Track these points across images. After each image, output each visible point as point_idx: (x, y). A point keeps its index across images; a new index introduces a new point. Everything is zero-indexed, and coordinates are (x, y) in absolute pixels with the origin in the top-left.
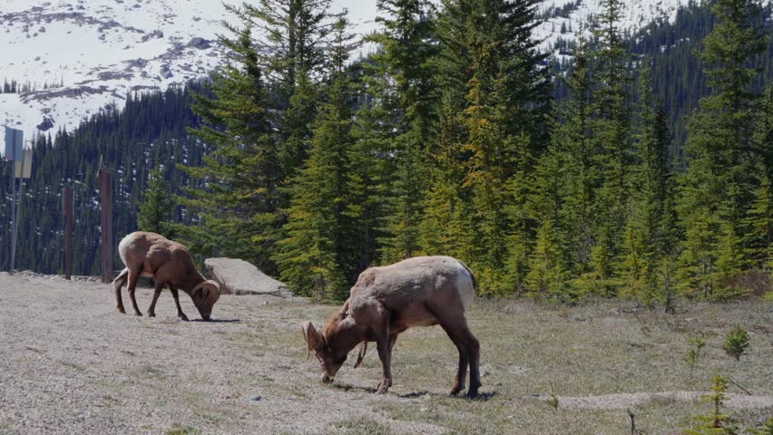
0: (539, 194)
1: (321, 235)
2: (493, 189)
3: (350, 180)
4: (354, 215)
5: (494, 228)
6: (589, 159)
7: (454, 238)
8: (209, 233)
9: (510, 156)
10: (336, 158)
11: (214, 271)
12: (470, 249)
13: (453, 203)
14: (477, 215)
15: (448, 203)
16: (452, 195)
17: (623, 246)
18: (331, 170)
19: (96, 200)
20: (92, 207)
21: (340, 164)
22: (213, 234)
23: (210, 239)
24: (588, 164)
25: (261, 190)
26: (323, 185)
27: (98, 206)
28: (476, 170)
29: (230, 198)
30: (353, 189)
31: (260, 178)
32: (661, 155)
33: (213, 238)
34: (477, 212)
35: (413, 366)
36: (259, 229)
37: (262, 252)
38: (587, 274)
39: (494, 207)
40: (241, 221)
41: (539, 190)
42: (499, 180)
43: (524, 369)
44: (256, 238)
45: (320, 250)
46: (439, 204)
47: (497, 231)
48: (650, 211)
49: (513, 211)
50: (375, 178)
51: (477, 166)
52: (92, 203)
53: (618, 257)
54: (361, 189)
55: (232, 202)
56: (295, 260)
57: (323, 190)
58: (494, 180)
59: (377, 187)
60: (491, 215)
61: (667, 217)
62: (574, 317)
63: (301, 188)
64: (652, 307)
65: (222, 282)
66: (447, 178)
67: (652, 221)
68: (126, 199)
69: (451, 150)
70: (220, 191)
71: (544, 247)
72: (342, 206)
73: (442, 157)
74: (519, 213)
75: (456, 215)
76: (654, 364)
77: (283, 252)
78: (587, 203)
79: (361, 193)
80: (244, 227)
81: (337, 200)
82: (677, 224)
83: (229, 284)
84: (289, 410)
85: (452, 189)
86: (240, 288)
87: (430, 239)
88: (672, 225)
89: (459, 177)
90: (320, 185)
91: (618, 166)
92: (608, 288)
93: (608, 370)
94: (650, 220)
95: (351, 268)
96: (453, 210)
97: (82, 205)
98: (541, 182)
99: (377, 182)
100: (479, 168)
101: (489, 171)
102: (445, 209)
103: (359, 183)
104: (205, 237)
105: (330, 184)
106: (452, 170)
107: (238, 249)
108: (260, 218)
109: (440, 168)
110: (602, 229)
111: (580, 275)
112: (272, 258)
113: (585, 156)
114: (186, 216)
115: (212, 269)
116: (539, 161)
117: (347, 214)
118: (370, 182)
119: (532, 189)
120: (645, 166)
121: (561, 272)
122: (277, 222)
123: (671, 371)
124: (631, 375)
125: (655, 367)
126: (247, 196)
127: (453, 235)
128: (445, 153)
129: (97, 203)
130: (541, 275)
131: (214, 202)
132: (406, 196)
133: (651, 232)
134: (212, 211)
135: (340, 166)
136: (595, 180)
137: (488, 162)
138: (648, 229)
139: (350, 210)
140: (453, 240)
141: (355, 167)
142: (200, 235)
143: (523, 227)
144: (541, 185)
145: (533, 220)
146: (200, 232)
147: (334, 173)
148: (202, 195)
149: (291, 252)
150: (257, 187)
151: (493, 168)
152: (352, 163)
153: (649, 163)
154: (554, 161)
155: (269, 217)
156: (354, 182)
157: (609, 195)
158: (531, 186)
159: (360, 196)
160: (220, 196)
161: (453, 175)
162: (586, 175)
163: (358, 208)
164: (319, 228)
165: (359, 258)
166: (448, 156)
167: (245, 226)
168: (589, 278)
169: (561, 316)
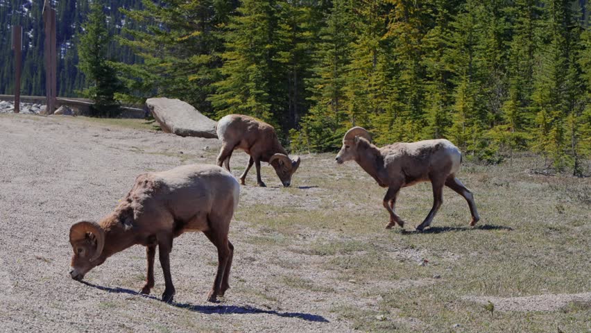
0: (455, 48)
1: (258, 88)
2: (412, 39)
3: (280, 28)
4: (283, 61)
5: (412, 77)
6: (500, 10)
7: (377, 87)
8: (149, 71)
9: (428, 8)
10: (267, 7)
11: (155, 110)
12: (394, 105)
13: (376, 53)
14: (397, 62)
15: (371, 55)
16: (375, 47)
17: (531, 98)
18: (263, 19)
19: (26, 7)
20: (22, 14)
21: (271, 13)
22: (152, 72)
23: (149, 77)
24: (498, 15)
25: (196, 33)
26: (255, 33)
27: (28, 13)
28: (396, 21)
29: (167, 39)
30: (283, 37)
31: (196, 22)
32: (566, 10)
33: (152, 76)
34: (396, 60)
35: (359, 253)
36: (195, 69)
37: (197, 90)
38: (499, 126)
39: (413, 56)
40: (178, 61)
41: (455, 45)
42: (417, 31)
43: (457, 256)
44: (191, 78)
45: (256, 101)
46: (363, 55)
47: (415, 79)
48: (556, 67)
49: (430, 63)
50: (303, 25)
51: (397, 18)
52: (22, 9)
53: (527, 108)
54: (290, 37)
55: (169, 43)
56: (230, 101)
57: (256, 37)
58: (413, 31)
59: (304, 34)
60: (410, 64)
61: (572, 71)
62: (492, 182)
63: (235, 35)
64: (561, 169)
65: (162, 120)
66: (370, 30)
67: (559, 77)
68: (54, 7)
69: (375, 6)
70: (159, 33)
71: (461, 106)
72: (272, 52)
73: (366, 12)
74: (437, 66)
75: (379, 66)
76: (570, 249)
77: (218, 94)
78: (498, 51)
79: (290, 40)
80: (181, 67)
81: (268, 46)
82: (581, 76)
83: (169, 123)
84: (269, 326)
85: (374, 42)
86: (179, 127)
87: (355, 90)
88: (576, 78)
89: (381, 29)
90: (253, 32)
91: (527, 21)
92: (518, 139)
93: (531, 256)
94: (557, 75)
95: (280, 108)
96: (375, 61)
97: (12, 12)
98: (457, 37)
99: (305, 30)
100: (400, 20)
101: (408, 22)
102: (368, 60)
103: (289, 31)
104: (144, 74)
105: (262, 32)
106: (375, 24)
107: (174, 86)
108: (197, 59)
109: (365, 22)
110: (512, 81)
111: (492, 125)
112: (208, 99)
113: (496, 8)
114: (110, 23)
115: (153, 107)
116: (456, 18)
117: (278, 60)
118: (299, 30)
119: (449, 44)
120: (552, 20)
121: (478, 132)
122: (212, 62)
123: (585, 258)
124: (551, 263)
125: (571, 253)
126: (184, 38)
127: (375, 85)
128: (369, 8)
129: (26, 10)
130: (459, 132)
131: (153, 43)
132: (334, 50)
133: (557, 86)
134: (151, 52)
135: (270, 15)
136: (505, 29)
137: (407, 14)
138: (554, 83)
139: (280, 56)
140: (376, 90)
141: (285, 16)
142: (141, 73)
143: (440, 78)
144: (457, 40)
145: (448, 72)
146: (140, 71)
147: (265, 21)
148: (141, 35)
149: (225, 94)
150: (193, 29)
151: (412, 20)
152: (282, 13)
153: (555, 18)
154: (469, 18)
155: (204, 58)
156: (283, 30)
157: (519, 50)
158: (448, 40)
159: (289, 43)
160: (158, 38)
161: (376, 28)
162: (497, 25)
163: (287, 54)
164: (256, 82)
165: (287, 99)
166: (372, 11)
167: (181, 65)
168: (501, 130)
169: (480, 181)
